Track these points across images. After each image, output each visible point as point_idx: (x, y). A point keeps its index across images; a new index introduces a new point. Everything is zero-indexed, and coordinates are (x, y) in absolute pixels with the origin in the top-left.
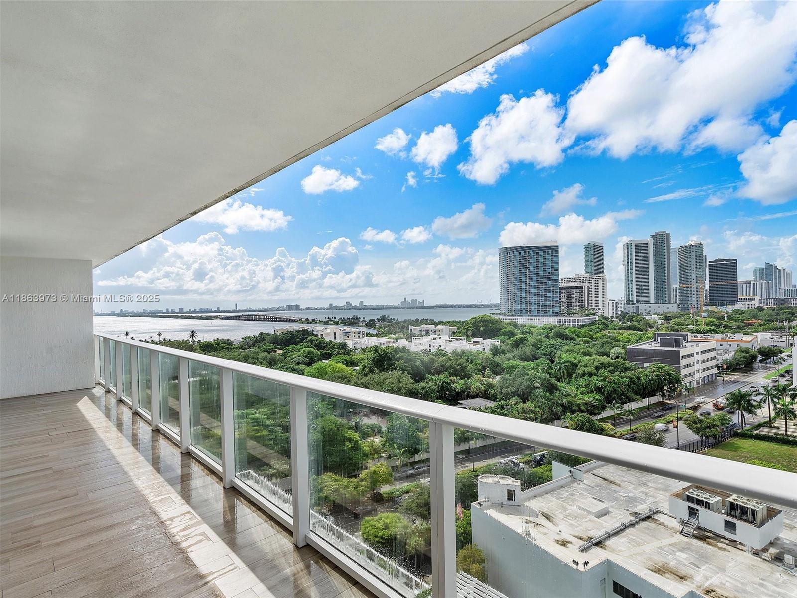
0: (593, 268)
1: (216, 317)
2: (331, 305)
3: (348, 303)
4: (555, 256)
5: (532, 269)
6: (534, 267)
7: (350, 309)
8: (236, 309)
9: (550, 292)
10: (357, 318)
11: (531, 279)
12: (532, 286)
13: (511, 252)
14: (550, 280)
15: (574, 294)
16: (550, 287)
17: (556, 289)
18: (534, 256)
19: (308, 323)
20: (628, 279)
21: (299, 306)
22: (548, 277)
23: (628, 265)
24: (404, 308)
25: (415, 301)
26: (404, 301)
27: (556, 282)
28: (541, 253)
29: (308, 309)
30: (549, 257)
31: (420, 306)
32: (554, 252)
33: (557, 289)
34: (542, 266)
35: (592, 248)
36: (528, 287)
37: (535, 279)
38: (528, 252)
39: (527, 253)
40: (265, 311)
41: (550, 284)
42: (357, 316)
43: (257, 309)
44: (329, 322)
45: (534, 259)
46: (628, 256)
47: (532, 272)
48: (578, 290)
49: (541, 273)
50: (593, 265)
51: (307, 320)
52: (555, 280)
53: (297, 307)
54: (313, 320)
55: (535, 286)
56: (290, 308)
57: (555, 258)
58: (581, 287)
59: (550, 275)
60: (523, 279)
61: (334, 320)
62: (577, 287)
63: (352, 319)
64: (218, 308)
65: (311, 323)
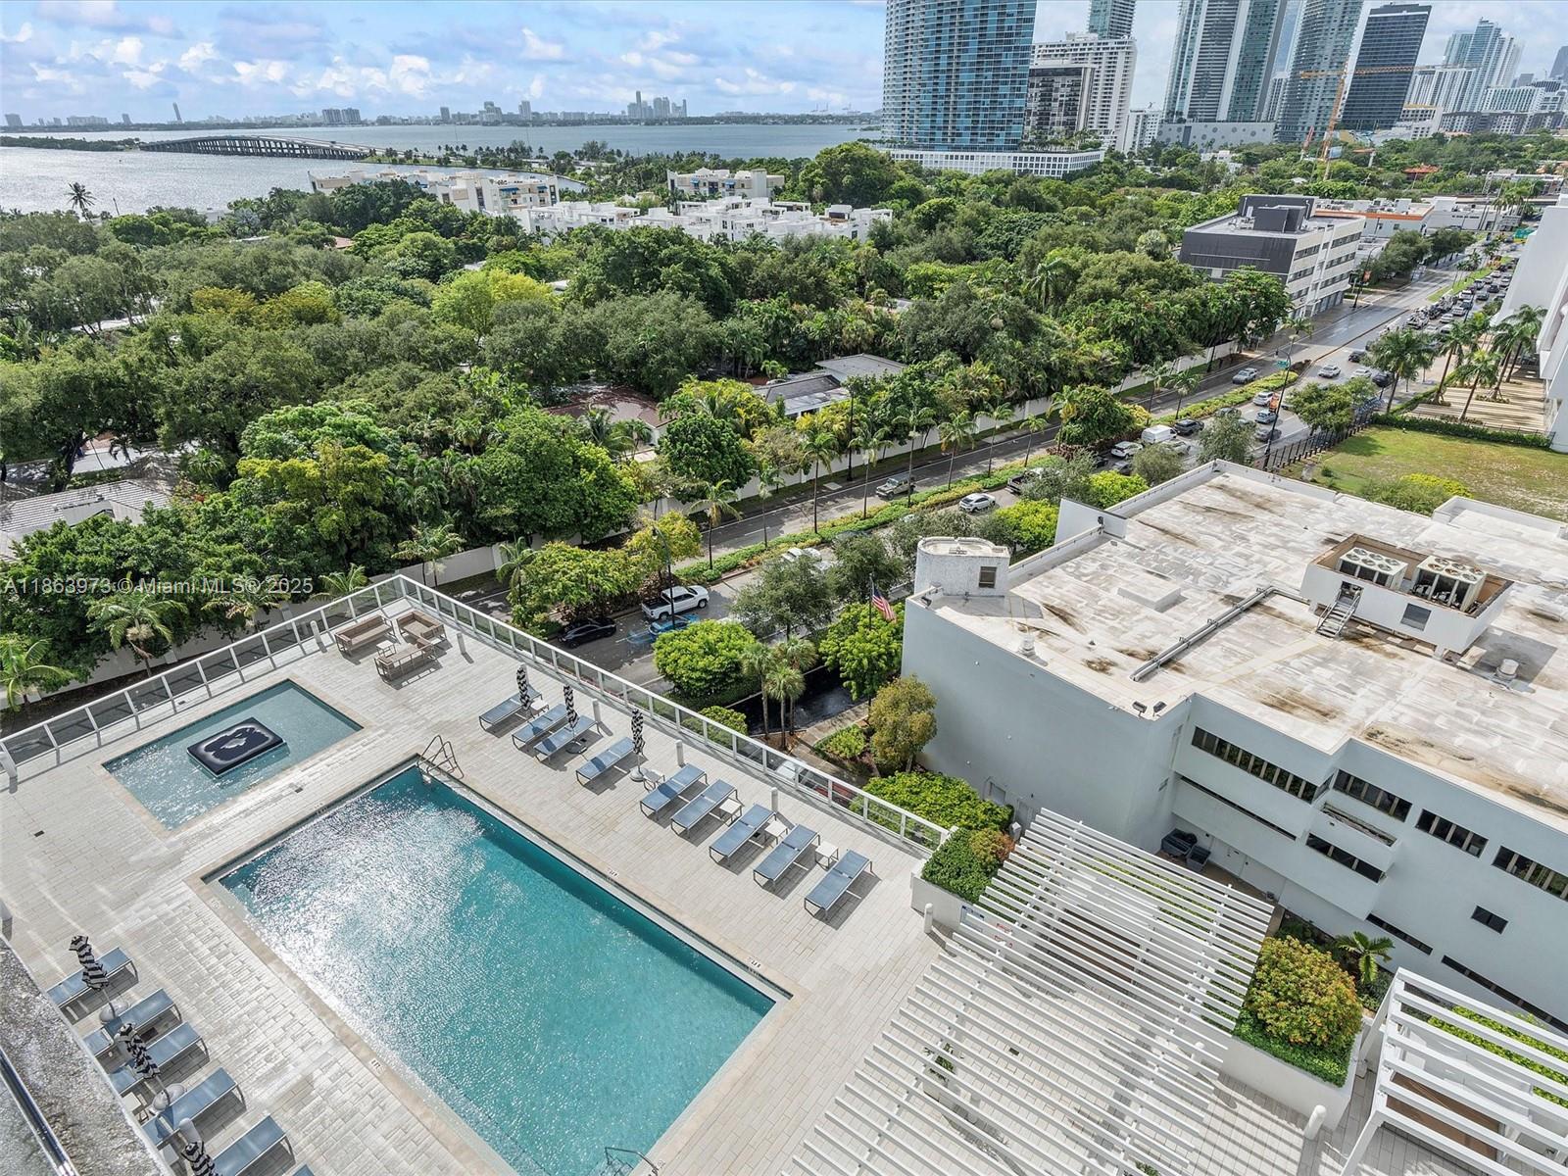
1: (129, 144)
2: (444, 111)
3: (490, 106)
7: (496, 123)
8: (179, 118)
9: (1006, 83)
10: (523, 149)
11: (963, 45)
12: (965, 64)
14: (1010, 49)
15: (1057, 90)
16: (1007, 69)
17: (1020, 76)
19: (394, 162)
21: (357, 112)
22: (1006, 38)
24: (637, 122)
25: (663, 104)
26: (635, 101)
27: (1024, 55)
29: (384, 121)
31: (677, 115)
33: (1024, 75)
36: (954, 66)
37: (974, 46)
40: (266, 125)
41: (1008, 60)
42: (521, 143)
43: (241, 121)
44: (452, 159)
48: (1068, 80)
51: (390, 153)
52: (1023, 48)
53: (352, 117)
54: (408, 155)
55: (971, 64)
56: (333, 118)
59: (1011, 35)
61: (462, 152)
62: (1067, 72)
63: (510, 150)
64: (125, 117)
65: (402, 162)
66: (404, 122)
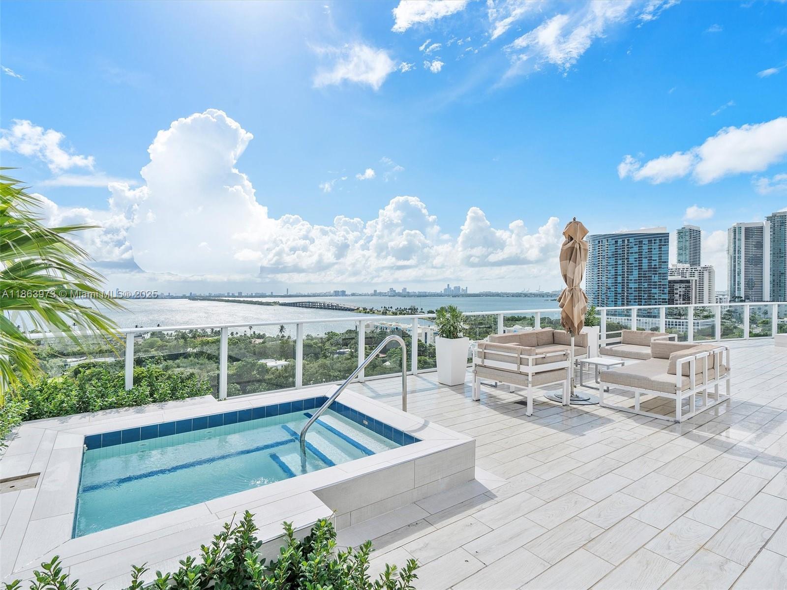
0: (688, 257)
1: (275, 303)
2: (375, 291)
3: (391, 289)
4: (663, 245)
5: (632, 260)
6: (635, 258)
8: (287, 293)
9: (656, 288)
10: (415, 309)
11: (630, 272)
12: (631, 280)
13: (605, 241)
14: (656, 274)
15: (677, 289)
16: (656, 282)
17: (663, 285)
18: (635, 245)
19: (366, 313)
20: (735, 270)
22: (653, 269)
23: (735, 253)
25: (458, 288)
26: (447, 287)
27: (664, 276)
28: (645, 241)
29: (353, 295)
30: (655, 246)
31: (463, 293)
32: (663, 241)
33: (665, 285)
34: (646, 257)
35: (687, 234)
36: (626, 281)
37: (636, 273)
38: (628, 240)
39: (626, 242)
40: (314, 296)
41: (656, 278)
42: (414, 307)
43: (306, 294)
44: (388, 312)
45: (636, 249)
46: (735, 242)
47: (632, 264)
48: (683, 285)
49: (645, 265)
50: (687, 253)
51: (365, 309)
52: (664, 274)
53: (343, 293)
54: (371, 310)
55: (635, 280)
56: (337, 294)
57: (663, 248)
58: (688, 282)
59: (656, 268)
60: (620, 272)
61: (390, 309)
62: (681, 282)
63: (410, 309)
64: (272, 293)
65: (368, 312)
66: (360, 295)
